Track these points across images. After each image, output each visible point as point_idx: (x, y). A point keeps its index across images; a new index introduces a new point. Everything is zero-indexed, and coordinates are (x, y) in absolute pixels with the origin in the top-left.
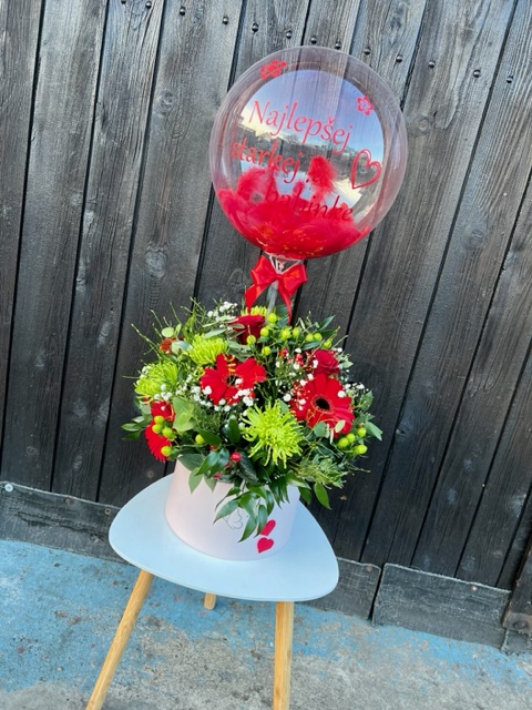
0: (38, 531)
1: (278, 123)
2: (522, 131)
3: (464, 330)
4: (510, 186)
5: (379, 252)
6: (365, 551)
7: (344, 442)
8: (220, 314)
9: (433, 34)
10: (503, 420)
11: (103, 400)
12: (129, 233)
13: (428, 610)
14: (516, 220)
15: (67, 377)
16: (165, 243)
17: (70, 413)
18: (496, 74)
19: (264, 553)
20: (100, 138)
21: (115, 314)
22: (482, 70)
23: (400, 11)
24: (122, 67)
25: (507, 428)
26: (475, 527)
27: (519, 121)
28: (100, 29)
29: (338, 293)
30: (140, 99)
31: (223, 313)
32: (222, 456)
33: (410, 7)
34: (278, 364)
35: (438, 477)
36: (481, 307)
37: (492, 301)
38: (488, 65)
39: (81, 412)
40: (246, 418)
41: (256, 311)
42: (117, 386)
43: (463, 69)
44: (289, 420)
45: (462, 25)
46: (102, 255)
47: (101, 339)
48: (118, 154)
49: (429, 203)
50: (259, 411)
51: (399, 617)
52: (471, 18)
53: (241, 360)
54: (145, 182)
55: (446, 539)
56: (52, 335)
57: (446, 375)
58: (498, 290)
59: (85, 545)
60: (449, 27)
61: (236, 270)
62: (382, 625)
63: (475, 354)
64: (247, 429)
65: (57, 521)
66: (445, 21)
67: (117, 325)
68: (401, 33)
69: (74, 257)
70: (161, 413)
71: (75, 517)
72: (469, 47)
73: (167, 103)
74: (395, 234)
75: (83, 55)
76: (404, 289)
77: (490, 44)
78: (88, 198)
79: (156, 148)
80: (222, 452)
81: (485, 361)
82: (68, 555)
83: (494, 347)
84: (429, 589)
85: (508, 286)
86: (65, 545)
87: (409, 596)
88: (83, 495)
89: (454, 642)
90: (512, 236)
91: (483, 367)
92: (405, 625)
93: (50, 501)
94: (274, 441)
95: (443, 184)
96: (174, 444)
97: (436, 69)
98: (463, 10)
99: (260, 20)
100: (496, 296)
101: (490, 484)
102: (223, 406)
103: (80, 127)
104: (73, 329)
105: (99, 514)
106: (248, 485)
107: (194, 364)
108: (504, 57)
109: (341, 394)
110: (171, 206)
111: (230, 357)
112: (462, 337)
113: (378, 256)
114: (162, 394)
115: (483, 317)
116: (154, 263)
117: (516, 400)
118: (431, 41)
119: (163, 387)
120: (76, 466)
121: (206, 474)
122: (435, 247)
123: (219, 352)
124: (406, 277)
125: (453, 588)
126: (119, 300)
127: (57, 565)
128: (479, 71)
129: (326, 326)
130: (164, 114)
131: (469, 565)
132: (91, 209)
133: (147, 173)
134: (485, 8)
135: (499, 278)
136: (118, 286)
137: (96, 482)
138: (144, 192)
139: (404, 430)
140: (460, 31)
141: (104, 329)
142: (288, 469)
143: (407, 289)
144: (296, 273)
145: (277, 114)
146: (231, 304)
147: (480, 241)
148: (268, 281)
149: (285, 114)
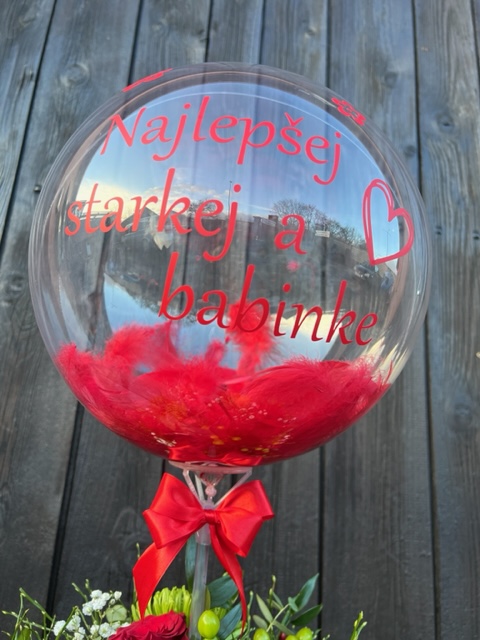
1: (170, 135)
2: (472, 281)
41: (166, 599)
61: (125, 511)
73: (15, 288)
76: (388, 503)
110: (17, 425)
124: (385, 485)
129: (306, 601)
130: (10, 301)
143: (393, 503)
144: (246, 503)
145: (165, 120)
146: (106, 596)
147: (470, 418)
148: (185, 531)
149: (184, 118)
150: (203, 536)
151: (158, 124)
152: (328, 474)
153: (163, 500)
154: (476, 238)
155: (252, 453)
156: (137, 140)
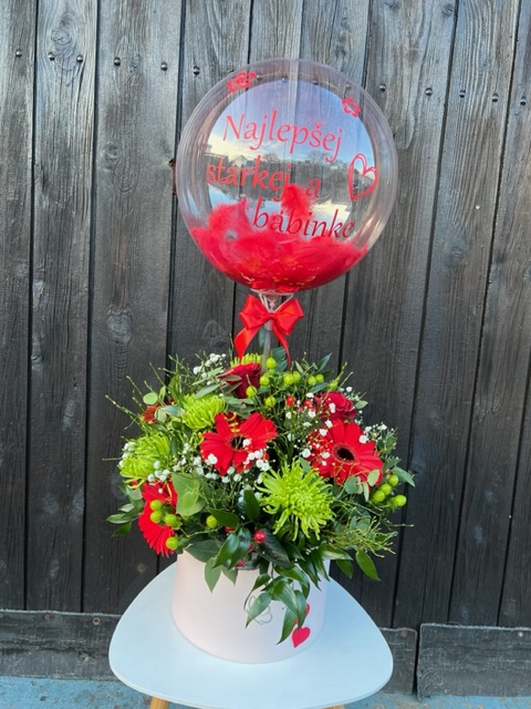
0: (14, 661)
1: (258, 135)
2: (483, 143)
3: (461, 352)
4: (481, 198)
5: (359, 283)
6: (396, 614)
7: (380, 496)
8: (207, 370)
9: (379, 58)
10: (517, 442)
11: (76, 491)
12: (86, 298)
13: (475, 669)
14: (494, 232)
15: (31, 470)
16: (128, 304)
17: (39, 511)
18: (448, 91)
19: (301, 645)
20: (42, 202)
21: (80, 390)
22: (434, 88)
23: (342, 39)
24: (58, 124)
25: (523, 450)
26: (510, 565)
27: (479, 133)
28: (29, 88)
29: (323, 332)
30: (82, 156)
31: (211, 368)
32: (242, 539)
33: (352, 34)
34: (288, 415)
35: (460, 516)
36: (474, 325)
37: (483, 317)
38: (438, 82)
39: (51, 508)
40: (262, 485)
41: (248, 359)
42: (91, 471)
43: (415, 88)
44: (313, 481)
45: (407, 46)
46: (58, 327)
47: (67, 421)
48: (64, 215)
49: (403, 226)
50: (277, 475)
51: (446, 685)
52: (414, 39)
53: (244, 417)
54: (97, 242)
55: (480, 584)
56: (9, 425)
57: (450, 403)
58: (487, 305)
59: (73, 668)
60: (394, 50)
61: (210, 322)
62: (429, 697)
63: (476, 376)
64: (267, 499)
65: (36, 644)
66: (389, 45)
67: (83, 402)
68: (346, 60)
69: (26, 333)
70: (157, 497)
71: (57, 636)
72: (417, 66)
73: (112, 157)
74: (372, 262)
75: (14, 117)
76: (391, 318)
77: (437, 62)
78: (35, 268)
79: (105, 204)
80: (241, 533)
81: (488, 381)
82: (54, 683)
83: (494, 365)
84: (473, 645)
85: (497, 299)
86: (49, 671)
87: (453, 658)
88: (65, 607)
89: (509, 699)
90: (492, 248)
91: (487, 388)
92: (454, 691)
93: (26, 622)
94: (303, 508)
95: (414, 204)
96: (179, 533)
97: (388, 92)
98: (405, 32)
99: (200, 62)
100: (487, 312)
101: (516, 514)
102: (233, 475)
103: (19, 192)
104: (34, 414)
105: (85, 626)
106: (277, 569)
107: (189, 430)
108: (453, 73)
109: (363, 439)
110: (129, 264)
111: (230, 415)
112: (460, 359)
113: (358, 287)
114: (156, 473)
115: (478, 336)
116: (117, 327)
117: (527, 418)
118: (379, 65)
119: (157, 464)
120: (53, 573)
121: (225, 565)
122: (417, 269)
123: (217, 411)
124: (391, 306)
125: (497, 639)
126: (83, 374)
127: (43, 699)
128: (430, 89)
129: (323, 366)
130: (109, 168)
131: (510, 609)
132: (39, 279)
133: (99, 232)
134: (426, 27)
135: (486, 293)
136: (80, 358)
137: (79, 588)
138: (97, 252)
139: (417, 469)
140: (405, 52)
141: (68, 409)
142: (322, 540)
143: (394, 318)
144: (290, 310)
145: (255, 126)
146: (218, 356)
147: (461, 258)
148: (260, 322)
149: (264, 125)
150: (268, 326)
151: (252, 127)
152: (350, 299)
153: (249, 307)
154: (495, 101)
155: (295, 286)
156: (241, 136)
